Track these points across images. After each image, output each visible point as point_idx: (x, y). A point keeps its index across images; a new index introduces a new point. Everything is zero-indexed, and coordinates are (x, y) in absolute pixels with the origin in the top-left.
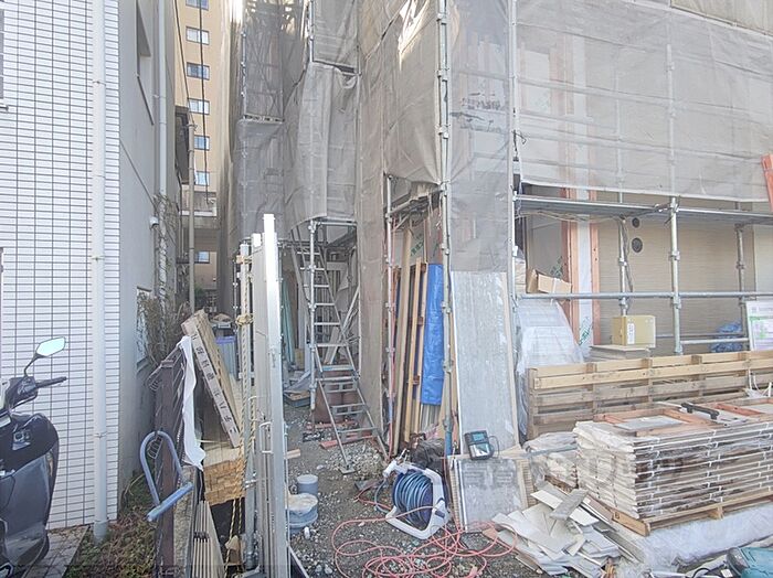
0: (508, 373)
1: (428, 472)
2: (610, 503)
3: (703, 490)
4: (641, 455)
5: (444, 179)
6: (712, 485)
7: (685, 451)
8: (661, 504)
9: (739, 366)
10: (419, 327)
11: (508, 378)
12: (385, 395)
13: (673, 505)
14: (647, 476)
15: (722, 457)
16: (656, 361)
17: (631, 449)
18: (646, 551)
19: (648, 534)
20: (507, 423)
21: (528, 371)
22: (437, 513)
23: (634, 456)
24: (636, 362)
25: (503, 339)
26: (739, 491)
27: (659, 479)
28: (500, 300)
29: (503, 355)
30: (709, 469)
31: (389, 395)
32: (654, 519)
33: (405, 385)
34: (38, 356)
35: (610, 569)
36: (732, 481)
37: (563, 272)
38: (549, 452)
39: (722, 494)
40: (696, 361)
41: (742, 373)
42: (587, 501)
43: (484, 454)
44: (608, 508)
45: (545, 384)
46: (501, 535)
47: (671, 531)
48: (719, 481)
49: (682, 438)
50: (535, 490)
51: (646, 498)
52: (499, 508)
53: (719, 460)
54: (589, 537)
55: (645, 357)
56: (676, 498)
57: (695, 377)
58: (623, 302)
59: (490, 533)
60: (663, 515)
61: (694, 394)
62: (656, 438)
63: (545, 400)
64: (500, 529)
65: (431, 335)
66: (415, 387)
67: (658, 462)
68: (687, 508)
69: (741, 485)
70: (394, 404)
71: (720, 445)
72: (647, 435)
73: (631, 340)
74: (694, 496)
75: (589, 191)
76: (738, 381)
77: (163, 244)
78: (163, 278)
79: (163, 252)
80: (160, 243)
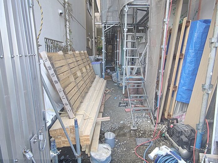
10: (180, 59)
12: (156, 93)
31: (159, 94)
33: (168, 90)
66: (173, 92)
70: (161, 99)
77: (68, 23)
78: (68, 37)
79: (68, 26)
80: (66, 22)
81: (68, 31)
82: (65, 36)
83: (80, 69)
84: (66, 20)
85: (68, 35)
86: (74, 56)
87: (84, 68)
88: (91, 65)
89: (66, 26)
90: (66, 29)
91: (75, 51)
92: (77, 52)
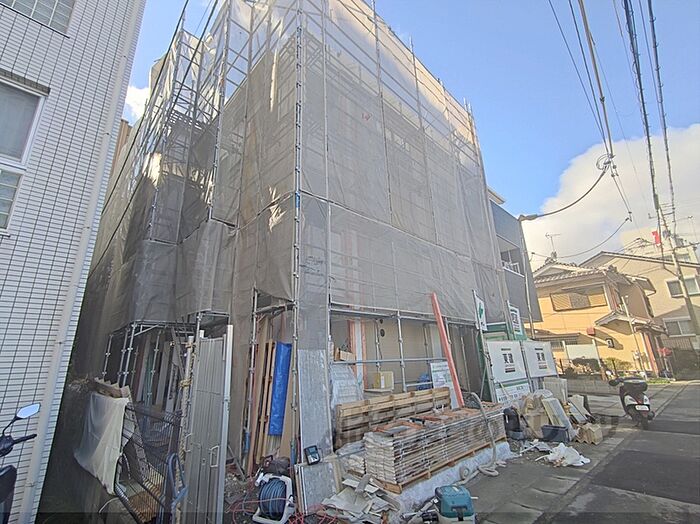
0: (327, 408)
1: (283, 478)
2: (382, 479)
3: (422, 464)
4: (396, 447)
5: (296, 299)
6: (425, 460)
8: (405, 474)
9: (430, 397)
10: (269, 382)
11: (327, 412)
12: (244, 431)
13: (410, 474)
14: (399, 458)
15: (428, 444)
16: (396, 396)
17: (391, 444)
18: (401, 503)
19: (401, 492)
20: (327, 439)
21: (336, 406)
22: (289, 505)
23: (393, 448)
24: (387, 398)
25: (324, 388)
26: (436, 462)
27: (404, 459)
28: (323, 366)
30: (424, 451)
31: (248, 431)
32: (403, 483)
33: (259, 423)
34: (17, 418)
35: (385, 518)
37: (349, 348)
38: (349, 455)
40: (412, 395)
41: (431, 400)
42: (371, 480)
43: (316, 460)
44: (381, 482)
45: (345, 413)
46: (328, 512)
48: (427, 457)
49: (412, 436)
50: (343, 480)
51: (399, 471)
52: (324, 496)
53: (427, 446)
54: (373, 501)
55: (391, 395)
56: (411, 469)
57: (412, 404)
58: (378, 364)
59: (320, 512)
60: (407, 480)
61: (413, 413)
62: (401, 437)
63: (345, 424)
64: (327, 507)
65: (277, 388)
66: (265, 424)
67: (403, 450)
68: (416, 475)
69: (436, 459)
71: (426, 437)
72: (398, 435)
73: (383, 387)
74: (418, 467)
76: (430, 405)
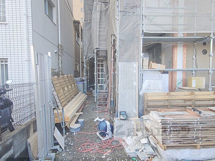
0: (136, 94)
2: (157, 138)
3: (191, 138)
4: (164, 123)
6: (196, 137)
7: (184, 124)
8: (172, 141)
11: (136, 96)
13: (177, 142)
14: (166, 131)
15: (201, 128)
16: (197, 93)
17: (160, 121)
19: (165, 150)
20: (134, 109)
21: (144, 94)
23: (161, 124)
24: (188, 93)
25: (135, 83)
26: (209, 141)
27: (171, 132)
28: (135, 71)
29: (134, 89)
30: (195, 131)
32: (168, 145)
36: (206, 137)
37: (172, 62)
39: (201, 141)
42: (150, 136)
43: (124, 118)
45: (149, 98)
47: (176, 150)
48: (200, 136)
49: (183, 119)
51: (166, 138)
53: (200, 129)
54: (145, 147)
56: (179, 139)
58: (193, 72)
59: (121, 142)
60: (172, 144)
62: (171, 118)
63: (149, 104)
64: (124, 141)
67: (171, 127)
68: (184, 144)
69: (210, 139)
71: (200, 123)
72: (169, 117)
74: (187, 140)
75: (183, 34)
77: (60, 57)
78: (60, 66)
79: (60, 59)
80: (59, 57)
81: (60, 62)
82: (58, 65)
83: (67, 86)
84: (59, 56)
85: (60, 64)
86: (63, 78)
87: (70, 85)
88: (76, 84)
89: (59, 59)
90: (59, 61)
91: (64, 75)
92: (66, 76)
